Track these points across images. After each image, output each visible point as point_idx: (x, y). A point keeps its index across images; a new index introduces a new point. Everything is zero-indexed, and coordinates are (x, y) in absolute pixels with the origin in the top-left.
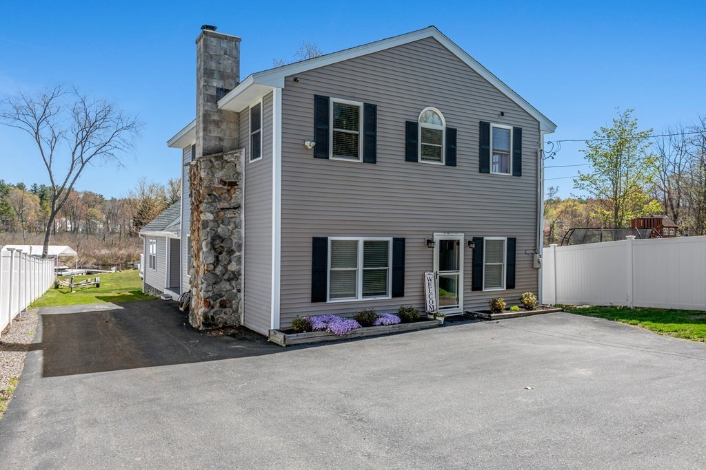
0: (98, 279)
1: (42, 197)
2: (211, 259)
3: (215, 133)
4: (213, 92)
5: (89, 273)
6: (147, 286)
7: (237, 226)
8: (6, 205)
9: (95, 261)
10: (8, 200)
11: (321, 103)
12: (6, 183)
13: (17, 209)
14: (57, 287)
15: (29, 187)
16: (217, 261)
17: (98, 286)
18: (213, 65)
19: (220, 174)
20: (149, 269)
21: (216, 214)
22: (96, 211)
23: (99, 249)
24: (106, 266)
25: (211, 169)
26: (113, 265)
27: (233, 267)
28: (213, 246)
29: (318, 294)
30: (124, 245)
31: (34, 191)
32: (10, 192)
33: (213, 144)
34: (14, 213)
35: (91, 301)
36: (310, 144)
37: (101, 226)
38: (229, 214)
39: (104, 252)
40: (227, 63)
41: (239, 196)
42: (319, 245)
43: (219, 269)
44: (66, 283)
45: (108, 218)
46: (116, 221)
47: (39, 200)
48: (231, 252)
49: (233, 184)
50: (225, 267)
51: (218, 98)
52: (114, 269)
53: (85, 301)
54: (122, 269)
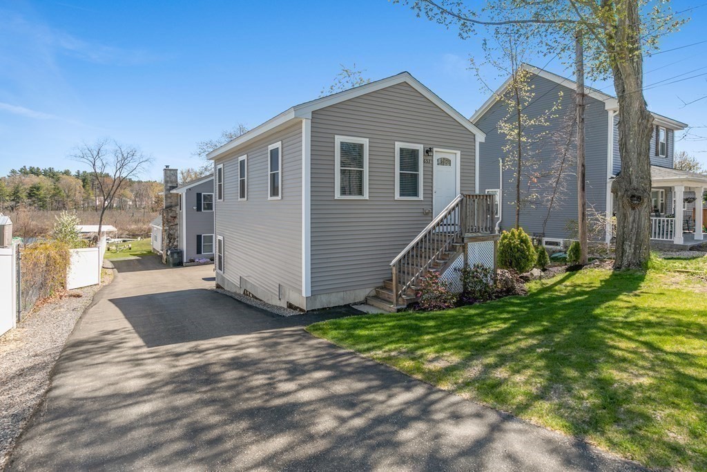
0: (130, 245)
1: (84, 181)
2: (168, 241)
3: (169, 201)
4: (168, 188)
5: (124, 241)
6: (154, 249)
7: (176, 230)
8: (58, 189)
9: (127, 232)
10: (59, 185)
11: (199, 195)
12: (56, 170)
13: (67, 192)
14: (108, 250)
15: (73, 173)
16: (170, 242)
17: (130, 249)
18: (168, 179)
19: (170, 214)
20: (154, 241)
21: (169, 227)
22: (128, 192)
23: (130, 225)
24: (134, 236)
25: (168, 213)
26: (139, 235)
27: (175, 243)
28: (168, 237)
29: (199, 252)
30: (146, 220)
31: (78, 176)
32: (61, 179)
33: (169, 204)
34: (65, 194)
35: (128, 256)
36: (195, 208)
37: (131, 203)
38: (174, 227)
39: (133, 227)
40: (173, 178)
41: (177, 221)
42: (199, 237)
43: (171, 244)
44: (114, 248)
45: (136, 197)
46: (141, 200)
47: (82, 183)
48: (175, 239)
49: (175, 217)
50: (173, 244)
51: (170, 190)
52: (139, 238)
53: (124, 256)
54: (145, 238)
